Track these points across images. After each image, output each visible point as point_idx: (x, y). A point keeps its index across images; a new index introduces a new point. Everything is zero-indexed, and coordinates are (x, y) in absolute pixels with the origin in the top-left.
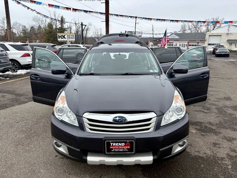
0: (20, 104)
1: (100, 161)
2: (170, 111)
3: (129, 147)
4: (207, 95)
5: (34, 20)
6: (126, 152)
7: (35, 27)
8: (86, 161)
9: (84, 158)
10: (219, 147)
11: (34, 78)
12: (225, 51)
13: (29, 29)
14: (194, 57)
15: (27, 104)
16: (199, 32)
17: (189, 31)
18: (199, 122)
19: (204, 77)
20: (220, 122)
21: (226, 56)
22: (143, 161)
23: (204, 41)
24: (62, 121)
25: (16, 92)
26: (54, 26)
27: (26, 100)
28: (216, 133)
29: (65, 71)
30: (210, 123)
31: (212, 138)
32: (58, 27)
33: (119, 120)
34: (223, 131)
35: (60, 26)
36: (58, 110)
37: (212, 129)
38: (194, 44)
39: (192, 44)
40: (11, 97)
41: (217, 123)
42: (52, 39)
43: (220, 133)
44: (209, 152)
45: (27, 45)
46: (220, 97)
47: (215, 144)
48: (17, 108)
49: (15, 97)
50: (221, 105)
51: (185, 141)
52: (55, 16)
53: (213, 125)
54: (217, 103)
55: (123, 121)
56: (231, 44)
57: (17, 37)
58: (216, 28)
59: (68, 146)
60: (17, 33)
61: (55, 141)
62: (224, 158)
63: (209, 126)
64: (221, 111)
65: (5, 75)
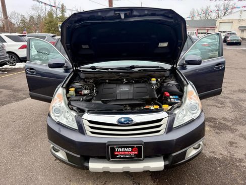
0: (17, 100)
1: (103, 168)
2: (183, 110)
3: (136, 153)
4: (222, 88)
5: (33, 8)
6: (133, 158)
7: (34, 17)
8: (87, 168)
9: (86, 164)
10: (236, 147)
11: (30, 73)
12: (237, 39)
13: (28, 19)
14: (205, 45)
15: (25, 100)
16: (209, 18)
17: (198, 18)
18: (213, 118)
19: (219, 68)
20: (236, 117)
21: (238, 44)
22: (152, 168)
23: (214, 28)
24: (59, 124)
25: (14, 88)
26: (54, 15)
27: (24, 96)
28: (232, 131)
29: (64, 64)
30: (225, 119)
31: (228, 136)
32: (59, 16)
33: (124, 121)
34: (239, 127)
35: (61, 15)
36: (54, 110)
37: (227, 126)
38: (204, 32)
39: (201, 32)
40: (9, 93)
41: (233, 118)
42: (53, 29)
43: (236, 130)
44: (225, 153)
45: (25, 36)
46: (234, 89)
47: (231, 143)
48: (14, 105)
49: (13, 93)
50: (235, 98)
51: (201, 143)
52: (55, 4)
53: (228, 121)
54: (231, 96)
55: (129, 123)
56: (243, 31)
57: (16, 28)
58: (226, 14)
59: (66, 151)
60: (15, 23)
61: (52, 146)
62: (243, 160)
63: (224, 122)
64: (236, 105)
65: (3, 69)
